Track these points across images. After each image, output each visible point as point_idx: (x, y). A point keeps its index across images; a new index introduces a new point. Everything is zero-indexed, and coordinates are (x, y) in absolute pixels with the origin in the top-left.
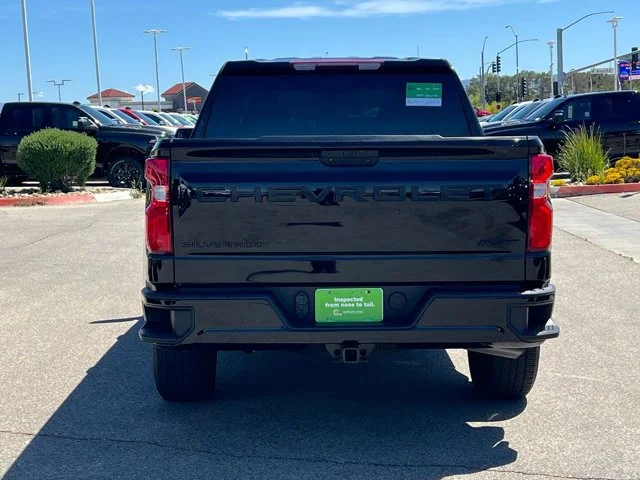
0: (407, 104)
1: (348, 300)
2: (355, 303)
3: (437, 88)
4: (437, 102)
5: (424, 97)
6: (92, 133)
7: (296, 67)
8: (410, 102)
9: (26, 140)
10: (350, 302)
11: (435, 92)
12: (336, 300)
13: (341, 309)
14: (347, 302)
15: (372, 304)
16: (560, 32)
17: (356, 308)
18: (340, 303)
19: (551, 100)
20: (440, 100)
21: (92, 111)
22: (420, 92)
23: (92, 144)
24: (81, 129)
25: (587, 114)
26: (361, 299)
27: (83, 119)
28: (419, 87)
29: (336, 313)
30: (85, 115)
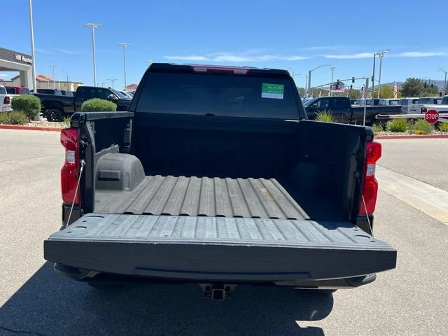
0: (262, 97)
4: (281, 96)
5: (273, 92)
6: (115, 101)
7: (196, 70)
8: (264, 95)
9: (85, 103)
11: (280, 90)
16: (310, 72)
19: (312, 98)
20: (282, 95)
21: (116, 92)
22: (270, 90)
23: (115, 106)
24: (110, 99)
25: (327, 105)
27: (112, 95)
28: (270, 86)
30: (112, 93)
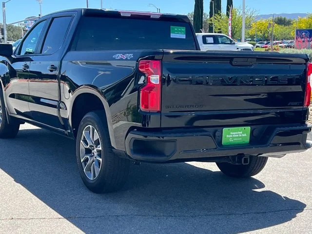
0: (171, 37)
1: (236, 133)
2: (239, 134)
3: (183, 29)
5: (178, 33)
7: (122, 14)
10: (237, 134)
11: (183, 31)
12: (231, 133)
13: (233, 138)
14: (236, 134)
15: (245, 135)
17: (239, 137)
18: (232, 135)
20: (185, 35)
22: (177, 31)
26: (241, 133)
28: (176, 28)
29: (231, 140)
